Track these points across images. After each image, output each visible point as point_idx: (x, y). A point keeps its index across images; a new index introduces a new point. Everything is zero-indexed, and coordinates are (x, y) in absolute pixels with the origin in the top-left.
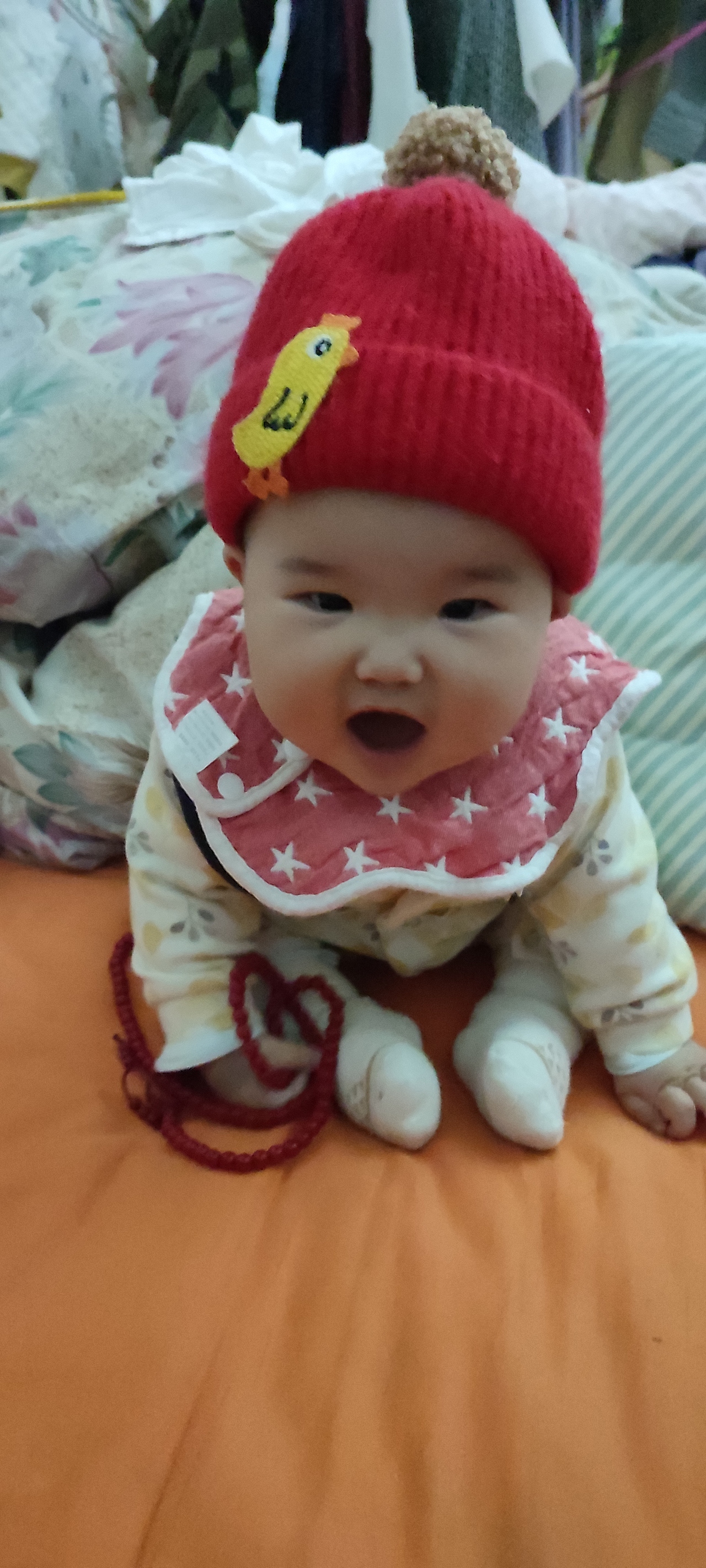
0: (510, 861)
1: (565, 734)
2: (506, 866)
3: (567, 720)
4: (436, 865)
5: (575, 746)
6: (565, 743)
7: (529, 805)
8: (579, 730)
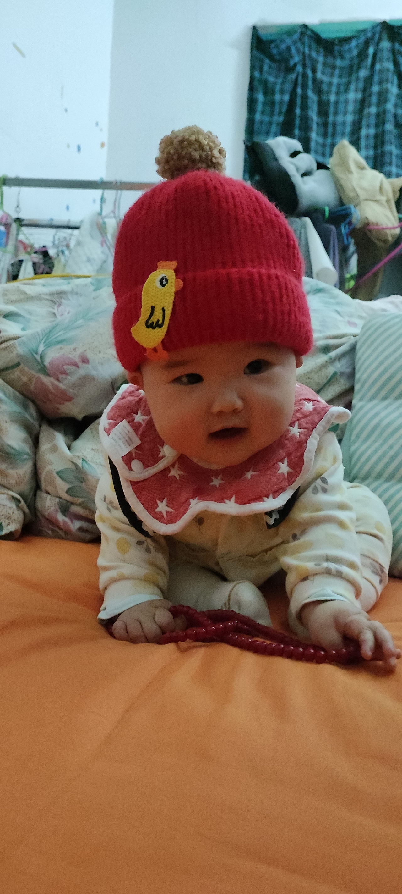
0: (267, 496)
1: (299, 433)
2: (265, 499)
3: (300, 427)
4: (230, 500)
5: (303, 438)
6: (298, 436)
7: (279, 468)
8: (306, 430)
